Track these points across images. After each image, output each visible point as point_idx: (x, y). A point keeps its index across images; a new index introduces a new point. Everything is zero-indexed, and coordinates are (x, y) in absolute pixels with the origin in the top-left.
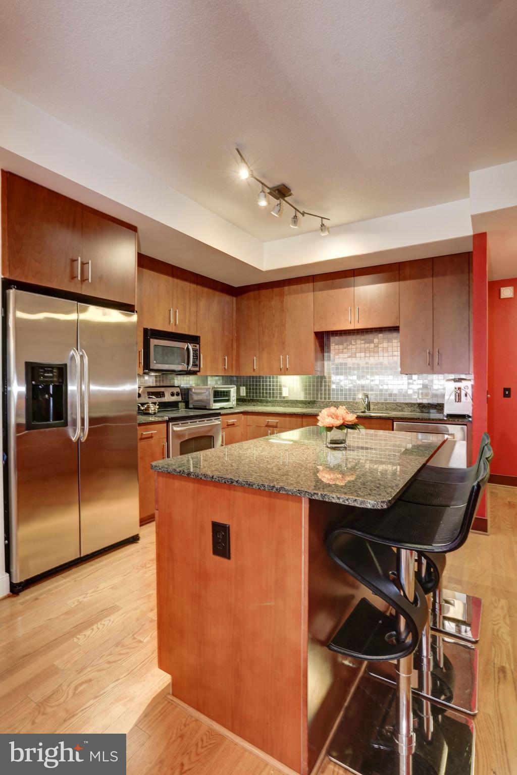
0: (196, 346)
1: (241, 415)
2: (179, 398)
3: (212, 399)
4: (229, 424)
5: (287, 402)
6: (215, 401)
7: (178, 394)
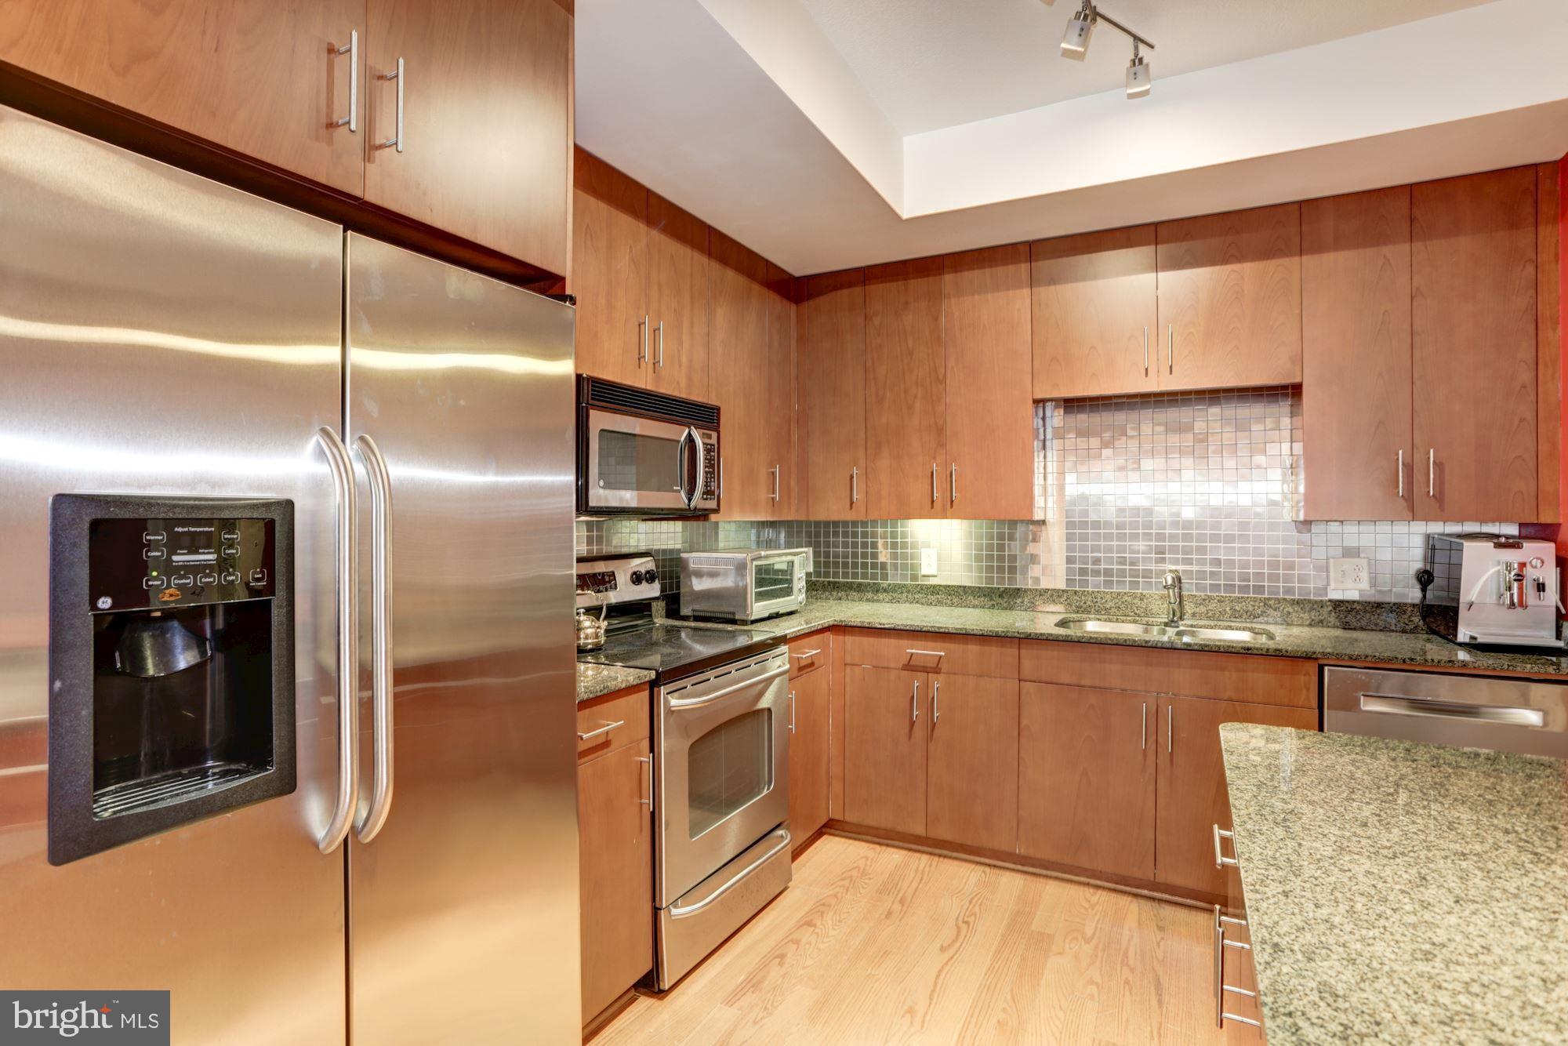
0: (710, 437)
1: (827, 634)
2: (652, 590)
3: (752, 591)
4: (803, 663)
5: (935, 590)
6: (761, 596)
7: (650, 577)
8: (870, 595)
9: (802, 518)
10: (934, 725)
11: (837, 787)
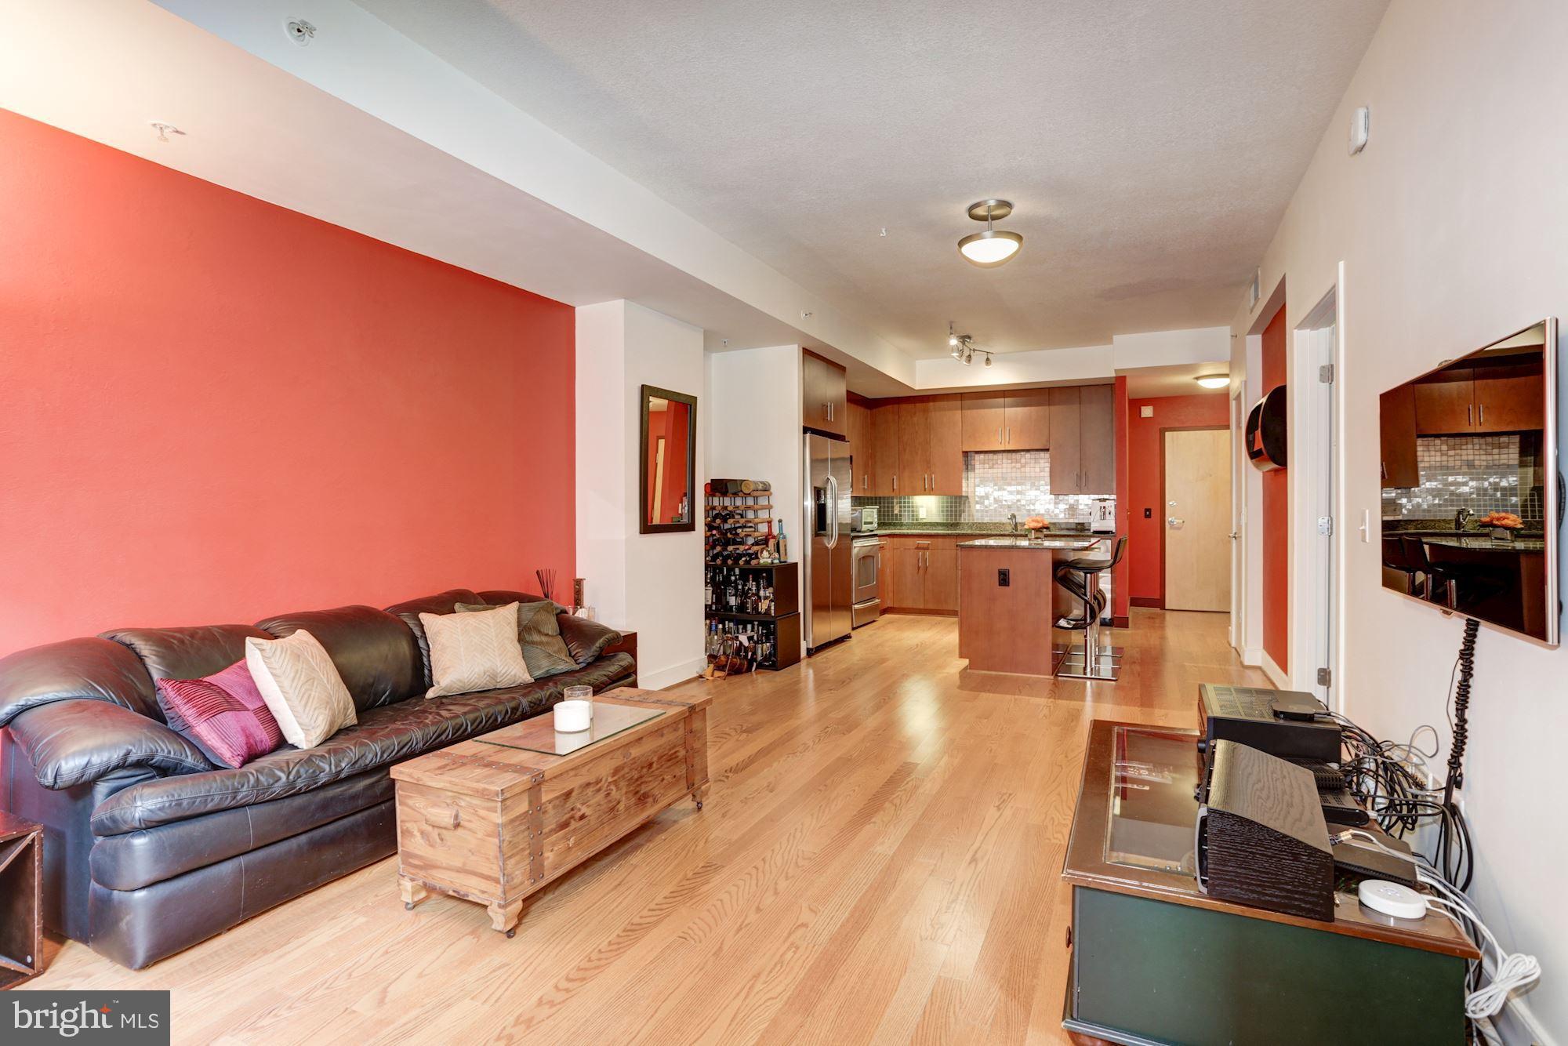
1: (887, 537)
5: (925, 524)
8: (899, 527)
9: (873, 495)
10: (927, 568)
11: (891, 595)
